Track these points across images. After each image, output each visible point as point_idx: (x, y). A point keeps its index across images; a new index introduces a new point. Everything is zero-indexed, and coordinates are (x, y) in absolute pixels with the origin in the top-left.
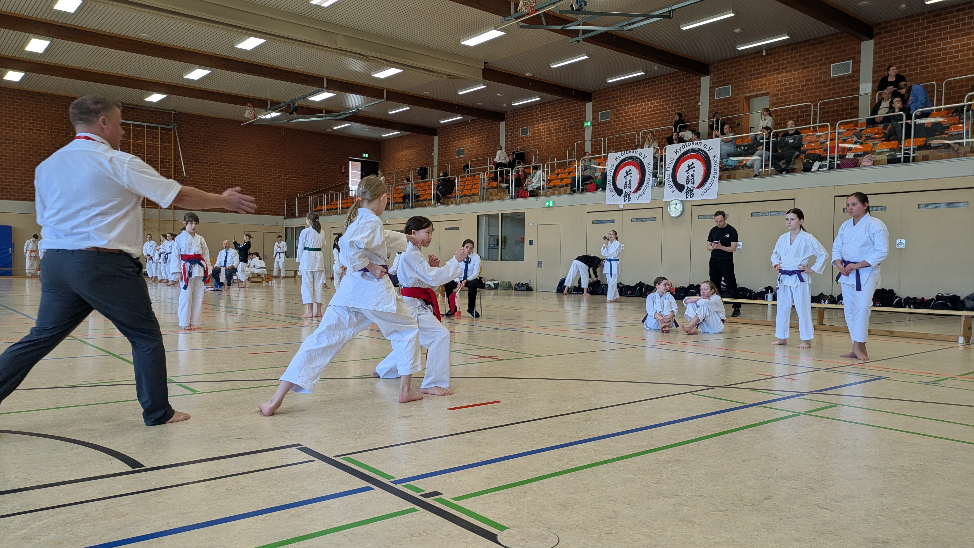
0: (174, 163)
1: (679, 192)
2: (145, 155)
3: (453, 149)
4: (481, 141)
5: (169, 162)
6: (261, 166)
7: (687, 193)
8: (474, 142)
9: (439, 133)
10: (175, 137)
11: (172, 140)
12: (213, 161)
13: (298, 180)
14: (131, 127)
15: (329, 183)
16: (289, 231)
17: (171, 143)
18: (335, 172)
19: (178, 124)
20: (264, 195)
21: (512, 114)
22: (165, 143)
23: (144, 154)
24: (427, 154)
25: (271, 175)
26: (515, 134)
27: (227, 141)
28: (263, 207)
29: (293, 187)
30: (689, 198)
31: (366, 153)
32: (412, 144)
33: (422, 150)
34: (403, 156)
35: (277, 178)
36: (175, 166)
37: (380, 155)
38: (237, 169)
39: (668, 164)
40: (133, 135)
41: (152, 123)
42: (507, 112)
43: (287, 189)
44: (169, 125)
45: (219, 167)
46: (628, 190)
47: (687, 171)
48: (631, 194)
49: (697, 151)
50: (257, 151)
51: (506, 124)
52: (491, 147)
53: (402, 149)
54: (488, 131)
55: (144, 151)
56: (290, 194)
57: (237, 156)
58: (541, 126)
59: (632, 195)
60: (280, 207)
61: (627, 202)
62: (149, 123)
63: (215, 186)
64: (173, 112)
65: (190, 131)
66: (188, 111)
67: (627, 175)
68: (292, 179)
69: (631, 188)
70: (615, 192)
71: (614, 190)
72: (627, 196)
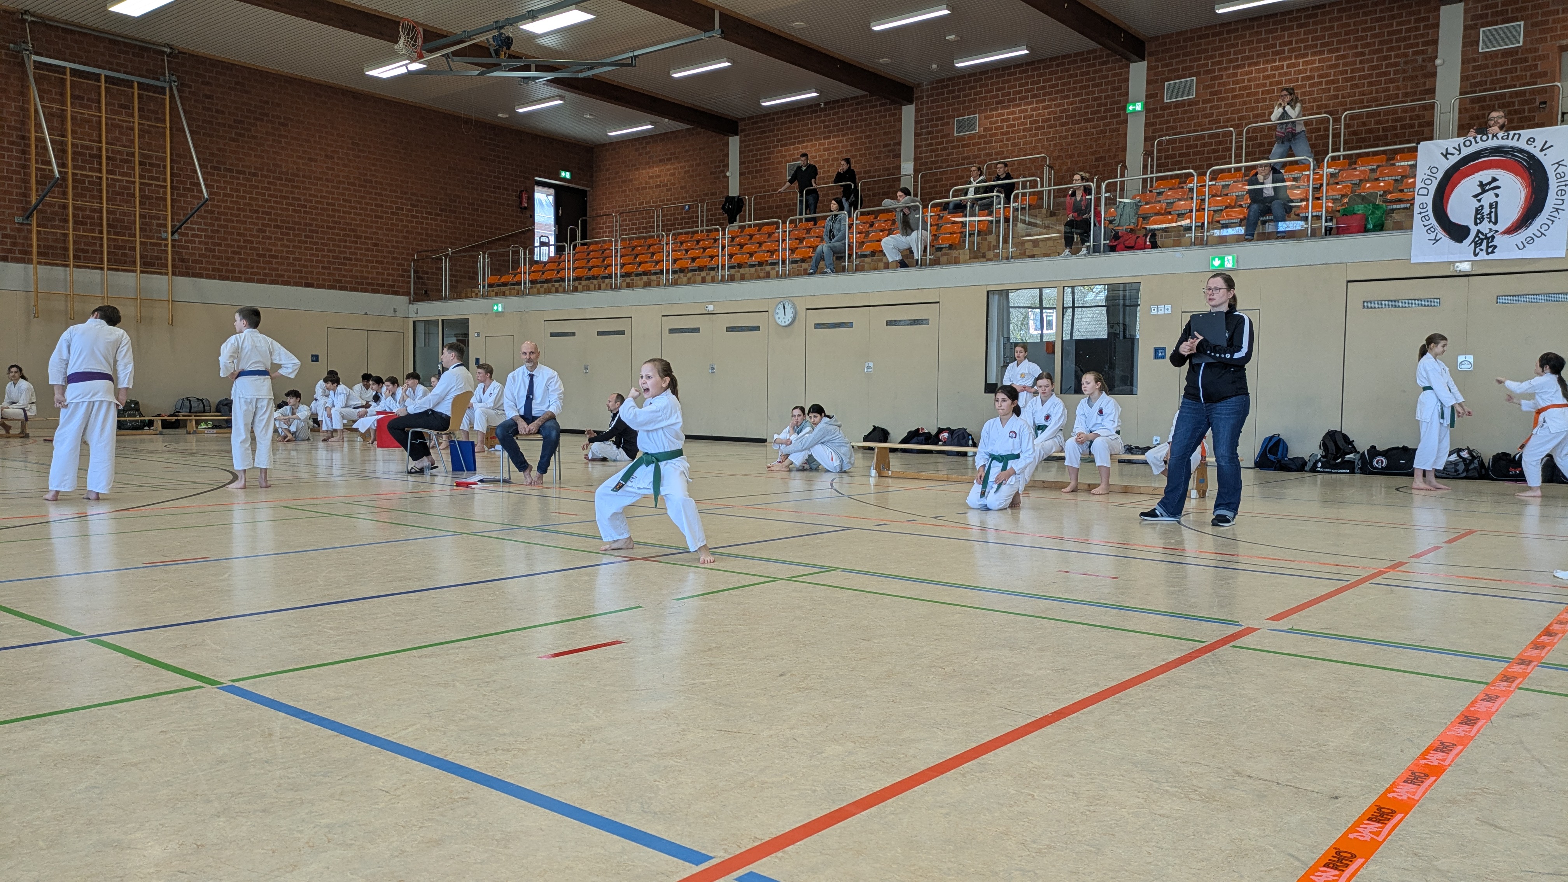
0: (172, 168)
2: (104, 145)
3: (780, 163)
4: (852, 145)
5: (158, 166)
6: (361, 186)
8: (835, 148)
9: (742, 131)
10: (174, 109)
11: (164, 114)
12: (256, 168)
13: (436, 220)
14: (68, 77)
15: (496, 229)
16: (421, 329)
17: (164, 121)
18: (508, 205)
19: (178, 77)
20: (367, 250)
21: (932, 89)
22: (148, 119)
23: (100, 142)
24: (712, 173)
25: (382, 206)
26: (942, 130)
27: (287, 125)
28: (365, 274)
29: (427, 235)
31: (566, 170)
32: (671, 154)
33: (699, 165)
34: (650, 178)
35: (393, 213)
36: (172, 175)
37: (592, 176)
38: (310, 189)
40: (72, 96)
41: (119, 71)
42: (919, 85)
43: (415, 239)
44: (158, 79)
45: (269, 183)
46: (1485, 227)
48: (1498, 237)
50: (351, 153)
51: (917, 111)
52: (877, 158)
53: (648, 163)
54: (870, 124)
55: (100, 136)
56: (420, 249)
57: (309, 159)
58: (1008, 114)
59: (1499, 240)
60: (399, 276)
61: (1482, 256)
62: (110, 70)
63: (263, 225)
64: (167, 50)
65: (207, 97)
66: (202, 51)
67: (1484, 191)
68: (422, 218)
69: (1496, 223)
70: (1441, 233)
71: (1439, 229)
72: (1486, 242)
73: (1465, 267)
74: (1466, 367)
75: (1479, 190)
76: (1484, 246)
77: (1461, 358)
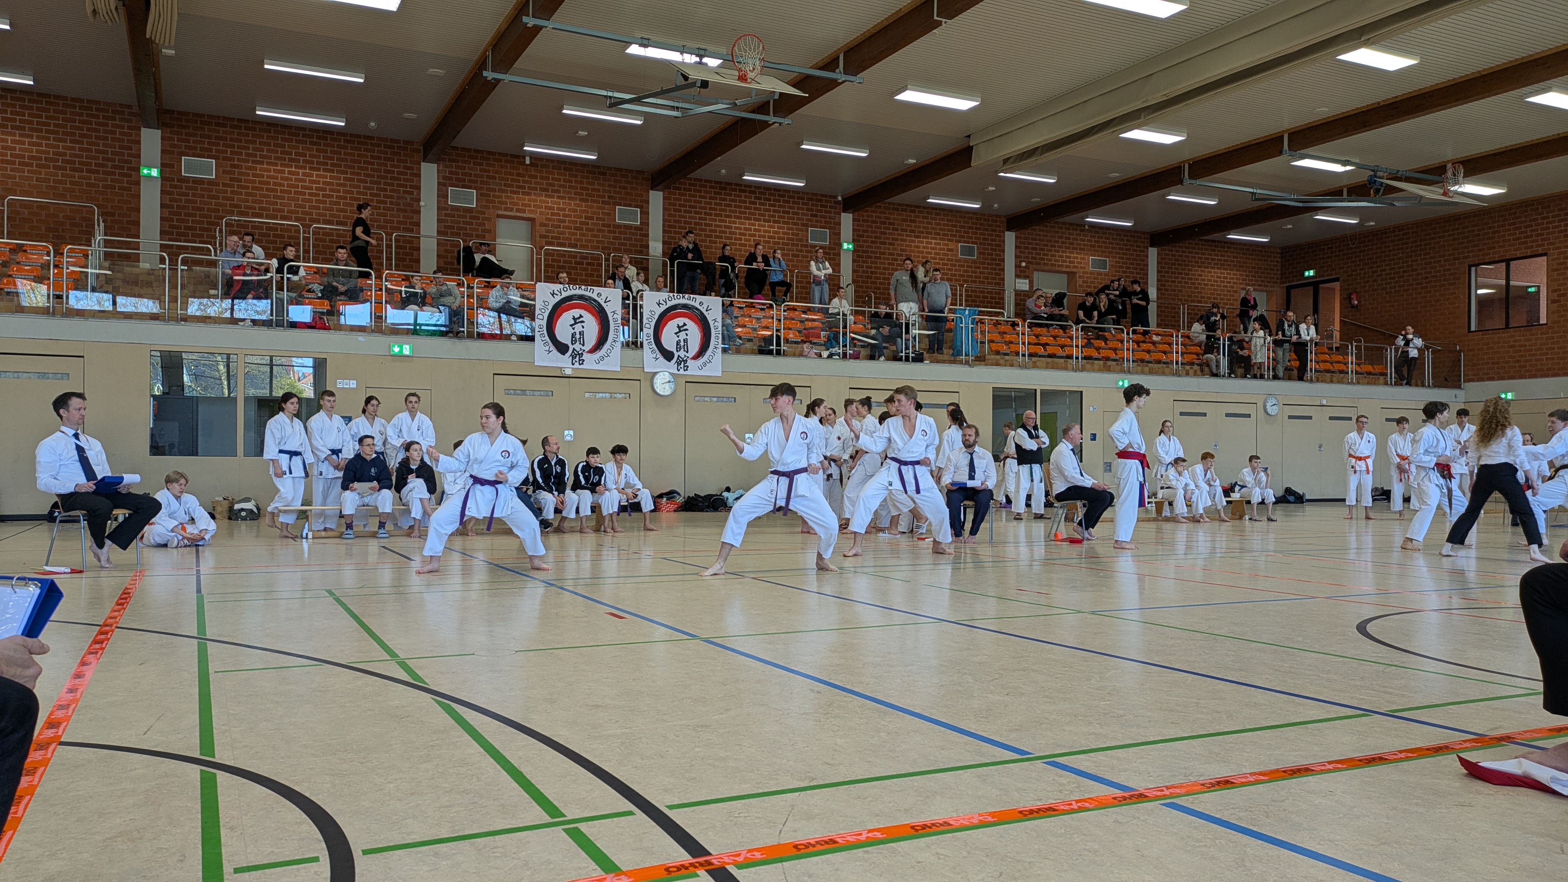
1: (666, 361)
7: (679, 364)
30: (682, 372)
39: (648, 319)
46: (577, 346)
47: (676, 333)
48: (585, 354)
49: (690, 308)
59: (586, 356)
61: (577, 365)
67: (576, 323)
69: (583, 345)
70: (552, 348)
71: (551, 344)
72: (577, 356)
73: (568, 372)
74: (568, 438)
75: (573, 322)
76: (577, 359)
77: (566, 432)
